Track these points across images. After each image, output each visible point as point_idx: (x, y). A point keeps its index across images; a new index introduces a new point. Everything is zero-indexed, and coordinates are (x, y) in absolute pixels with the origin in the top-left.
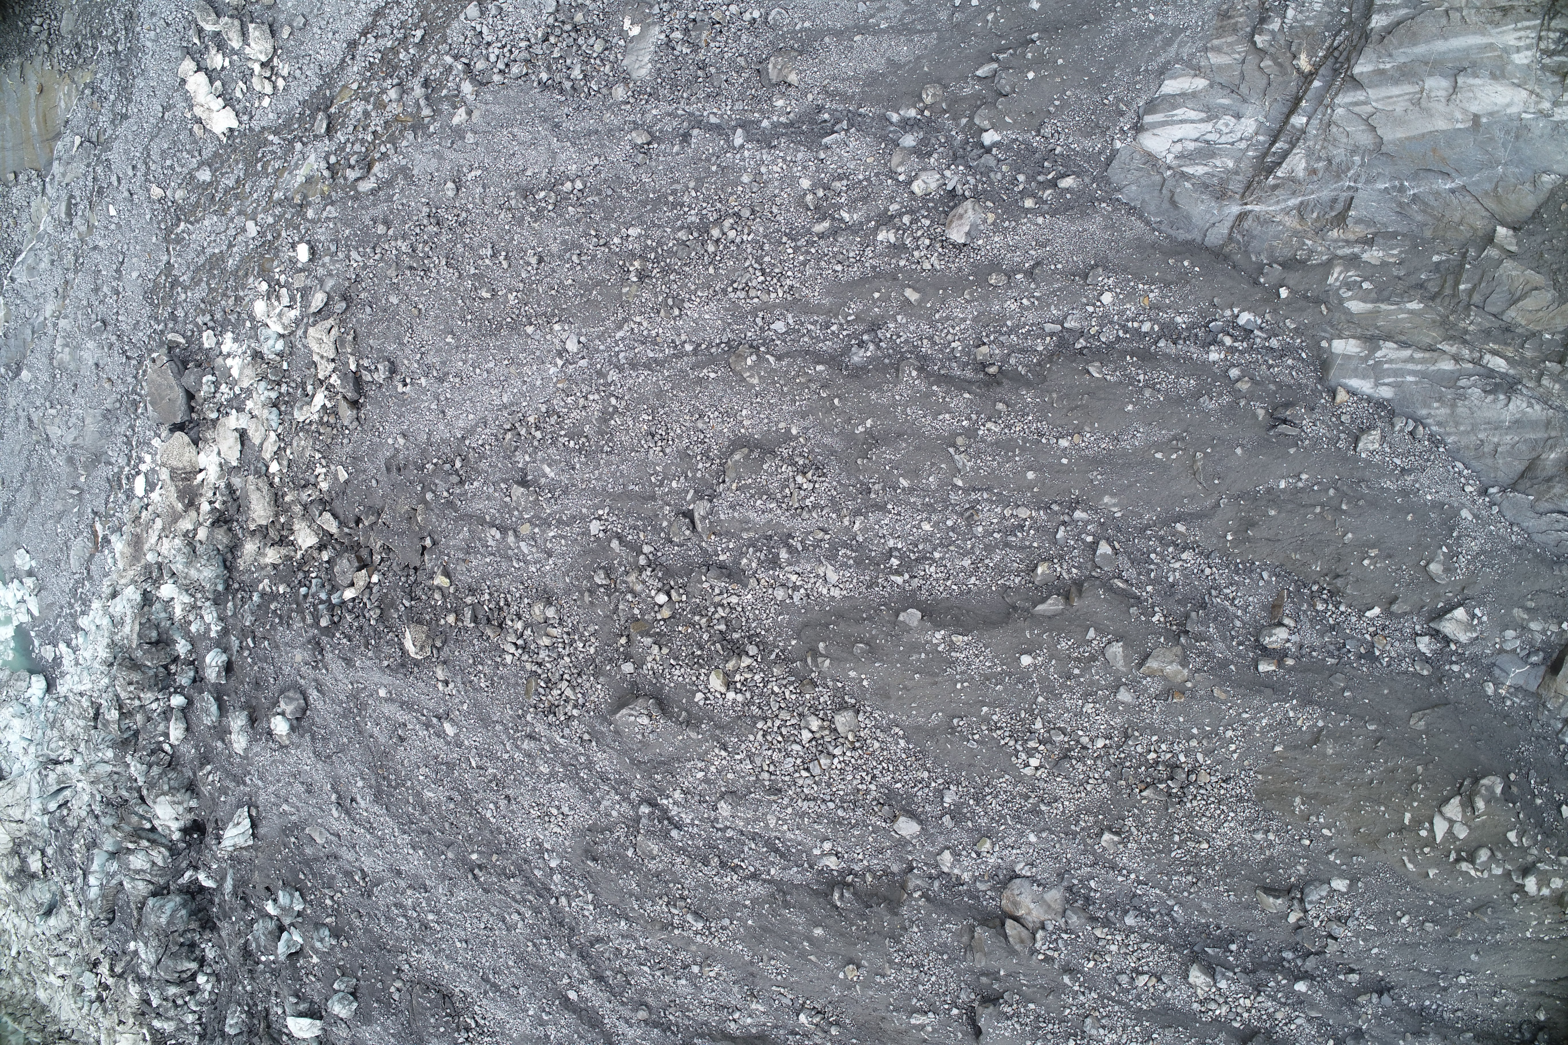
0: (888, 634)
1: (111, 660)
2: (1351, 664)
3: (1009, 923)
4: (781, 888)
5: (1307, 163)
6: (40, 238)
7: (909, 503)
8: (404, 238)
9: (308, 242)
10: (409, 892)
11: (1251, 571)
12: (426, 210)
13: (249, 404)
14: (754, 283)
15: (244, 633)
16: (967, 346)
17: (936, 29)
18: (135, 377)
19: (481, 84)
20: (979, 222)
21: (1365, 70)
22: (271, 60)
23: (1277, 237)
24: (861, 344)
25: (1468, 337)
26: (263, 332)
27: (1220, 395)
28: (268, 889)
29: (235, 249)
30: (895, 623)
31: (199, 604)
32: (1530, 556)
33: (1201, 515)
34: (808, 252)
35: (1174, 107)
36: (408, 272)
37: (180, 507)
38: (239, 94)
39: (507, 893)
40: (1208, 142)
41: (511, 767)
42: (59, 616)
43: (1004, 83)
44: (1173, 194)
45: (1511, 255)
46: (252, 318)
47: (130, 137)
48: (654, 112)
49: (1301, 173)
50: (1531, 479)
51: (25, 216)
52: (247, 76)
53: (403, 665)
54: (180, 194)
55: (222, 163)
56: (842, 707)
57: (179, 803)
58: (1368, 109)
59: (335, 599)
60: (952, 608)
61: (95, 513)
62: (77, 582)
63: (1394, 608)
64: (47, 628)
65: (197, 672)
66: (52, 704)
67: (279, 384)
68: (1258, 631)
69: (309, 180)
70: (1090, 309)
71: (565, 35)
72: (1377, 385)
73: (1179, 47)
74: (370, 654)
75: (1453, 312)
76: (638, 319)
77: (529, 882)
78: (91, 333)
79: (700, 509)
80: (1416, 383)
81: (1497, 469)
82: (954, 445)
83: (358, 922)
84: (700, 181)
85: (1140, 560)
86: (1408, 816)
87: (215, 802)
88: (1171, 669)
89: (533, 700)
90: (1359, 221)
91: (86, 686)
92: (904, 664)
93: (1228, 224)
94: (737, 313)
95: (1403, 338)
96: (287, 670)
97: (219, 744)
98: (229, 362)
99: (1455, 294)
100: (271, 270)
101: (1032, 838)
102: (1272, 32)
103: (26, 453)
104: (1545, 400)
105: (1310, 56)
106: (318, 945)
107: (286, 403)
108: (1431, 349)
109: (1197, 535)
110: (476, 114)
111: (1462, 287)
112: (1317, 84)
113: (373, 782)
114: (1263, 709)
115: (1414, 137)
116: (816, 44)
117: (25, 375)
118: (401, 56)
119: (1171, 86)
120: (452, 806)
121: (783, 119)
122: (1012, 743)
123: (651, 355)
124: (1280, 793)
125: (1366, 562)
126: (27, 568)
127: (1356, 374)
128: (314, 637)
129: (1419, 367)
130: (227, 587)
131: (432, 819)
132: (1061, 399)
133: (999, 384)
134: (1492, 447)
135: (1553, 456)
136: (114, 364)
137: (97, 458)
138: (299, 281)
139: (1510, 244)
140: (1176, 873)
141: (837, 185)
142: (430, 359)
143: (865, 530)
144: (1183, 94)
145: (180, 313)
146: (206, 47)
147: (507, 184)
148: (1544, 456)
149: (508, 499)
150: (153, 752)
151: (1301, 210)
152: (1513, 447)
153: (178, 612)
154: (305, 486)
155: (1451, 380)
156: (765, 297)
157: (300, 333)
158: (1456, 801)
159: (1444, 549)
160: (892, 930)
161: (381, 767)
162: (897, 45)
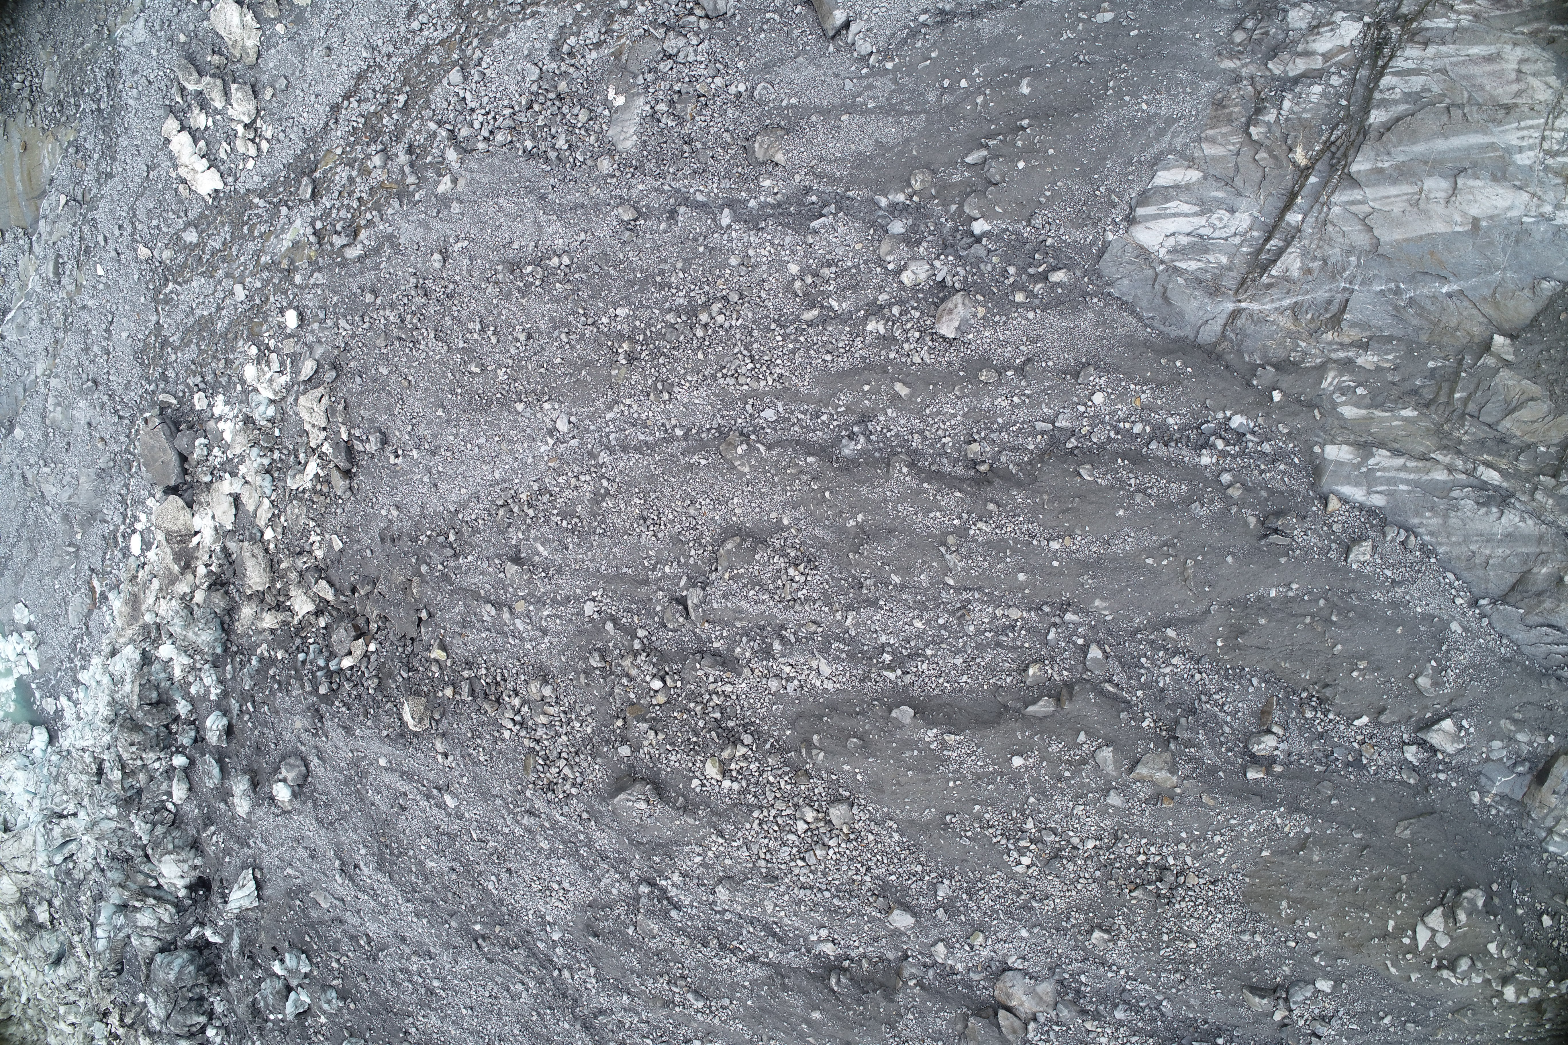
0: (881, 730)
1: (112, 717)
2: (1338, 772)
3: (1002, 1013)
4: (779, 971)
5: (1302, 262)
6: (28, 297)
7: (900, 600)
8: (392, 307)
9: (297, 308)
10: (414, 958)
11: (1241, 677)
12: (413, 280)
13: (242, 469)
14: (743, 370)
15: (244, 697)
16: (958, 442)
17: (925, 111)
18: (128, 436)
19: (466, 151)
20: (969, 316)
21: (1362, 168)
22: (254, 121)
23: (1270, 337)
24: (852, 436)
25: (1462, 448)
26: (254, 398)
27: (1212, 501)
28: (274, 949)
29: (224, 312)
30: (888, 719)
31: (198, 665)
32: (1519, 669)
33: (1191, 621)
34: (797, 341)
35: (1167, 200)
36: (397, 343)
37: (176, 569)
38: (223, 155)
39: (510, 964)
40: (1201, 237)
41: (511, 842)
42: (59, 669)
43: (994, 172)
44: (1165, 289)
45: (1507, 364)
46: (243, 382)
47: (116, 197)
48: (640, 187)
49: (1295, 273)
50: (1522, 592)
51: (12, 274)
52: (231, 138)
53: (402, 735)
54: (167, 254)
55: (208, 225)
56: (837, 800)
57: (184, 861)
58: (1366, 209)
59: (333, 666)
60: (943, 705)
61: (92, 570)
62: (76, 637)
63: (1382, 718)
64: (48, 681)
65: (198, 732)
66: (55, 758)
67: (271, 451)
68: (1248, 737)
69: (296, 245)
70: (1082, 409)
71: (549, 103)
72: (1369, 493)
73: (1173, 137)
74: (369, 723)
75: (1448, 421)
76: (628, 401)
77: (532, 953)
78: (82, 393)
79: (694, 597)
80: (1409, 492)
81: (1487, 581)
82: (945, 544)
83: (364, 985)
84: (687, 261)
85: (1130, 664)
86: (1391, 923)
87: (220, 863)
88: (1161, 776)
89: (532, 777)
90: (1354, 325)
91: (88, 742)
92: (897, 760)
93: (1221, 321)
94: (727, 400)
95: (1397, 446)
96: (287, 736)
97: (222, 805)
98: (221, 425)
99: (1450, 402)
100: (260, 334)
101: (1024, 933)
102: (1268, 124)
103: (21, 510)
104: (1537, 515)
105: (1306, 150)
106: (326, 1007)
107: (279, 469)
108: (1424, 458)
109: (1187, 641)
110: (461, 182)
111: (1457, 396)
112: (1313, 179)
113: (376, 850)
114: (1251, 815)
115: (1411, 239)
116: (803, 123)
117: (18, 432)
118: (385, 121)
119: (1164, 178)
120: (454, 877)
121: (770, 200)
122: (1004, 842)
123: (642, 437)
124: (1267, 896)
125: (1355, 674)
126: (26, 622)
127: (1348, 481)
128: (313, 705)
129: (1412, 476)
130: (226, 650)
131: (435, 888)
132: (1051, 501)
133: (990, 483)
134: (1483, 558)
135: (1544, 570)
136: (106, 423)
137: (93, 516)
138: (289, 346)
139: (1507, 353)
140: (1165, 971)
141: (826, 272)
142: (422, 431)
143: (857, 625)
144: (1176, 187)
145: (171, 373)
146: (189, 106)
147: (494, 257)
148: (1535, 570)
149: (502, 575)
150: (157, 811)
151: (1296, 310)
152: (1504, 559)
153: (178, 673)
154: (300, 553)
155: (1444, 491)
156: (754, 385)
157: (290, 400)
158: (1438, 911)
159: (1433, 663)
160: (888, 1016)
161: (383, 835)
162: (885, 126)
